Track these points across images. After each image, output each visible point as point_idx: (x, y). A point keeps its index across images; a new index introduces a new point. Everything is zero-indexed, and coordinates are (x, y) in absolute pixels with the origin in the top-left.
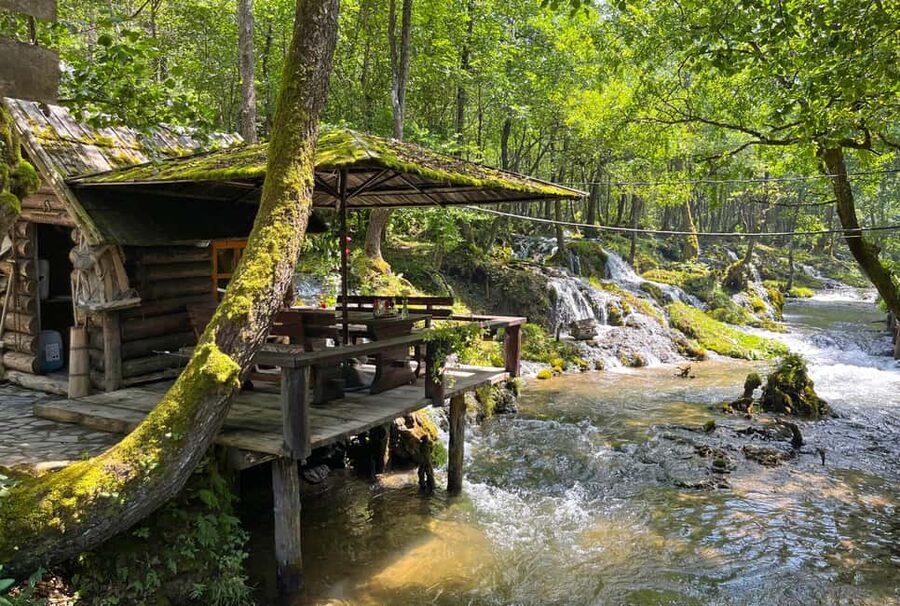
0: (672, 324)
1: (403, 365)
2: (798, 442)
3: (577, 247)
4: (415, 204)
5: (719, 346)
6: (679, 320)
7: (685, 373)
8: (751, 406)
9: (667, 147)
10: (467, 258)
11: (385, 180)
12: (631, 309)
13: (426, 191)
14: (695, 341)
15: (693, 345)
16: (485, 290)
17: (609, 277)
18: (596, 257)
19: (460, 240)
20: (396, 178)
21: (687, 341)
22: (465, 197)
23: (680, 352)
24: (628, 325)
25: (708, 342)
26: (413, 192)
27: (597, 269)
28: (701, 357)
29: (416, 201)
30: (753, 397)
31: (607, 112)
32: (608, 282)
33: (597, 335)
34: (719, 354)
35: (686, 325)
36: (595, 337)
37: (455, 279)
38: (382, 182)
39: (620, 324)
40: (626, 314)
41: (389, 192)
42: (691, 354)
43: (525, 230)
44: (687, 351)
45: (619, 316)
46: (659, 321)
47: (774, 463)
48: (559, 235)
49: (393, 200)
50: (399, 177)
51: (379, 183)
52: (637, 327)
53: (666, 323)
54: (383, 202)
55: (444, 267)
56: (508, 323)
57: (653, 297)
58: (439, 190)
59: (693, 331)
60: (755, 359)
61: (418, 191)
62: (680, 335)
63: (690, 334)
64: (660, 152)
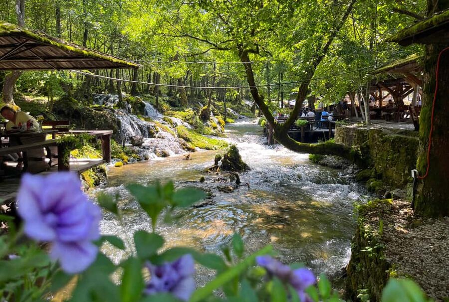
0: (179, 136)
1: (42, 160)
2: (238, 182)
3: (129, 100)
4: (39, 68)
5: (201, 145)
6: (182, 134)
7: (187, 158)
8: (218, 169)
9: (173, 49)
10: (68, 105)
11: (19, 53)
12: (159, 130)
13: (47, 61)
14: (190, 143)
15: (189, 145)
16: (80, 122)
17: (147, 114)
18: (139, 104)
19: (63, 93)
20: (27, 51)
21: (186, 143)
22: (73, 65)
23: (184, 149)
24: (158, 137)
25: (195, 143)
26: (39, 61)
27: (140, 111)
28: (193, 151)
29: (40, 66)
30: (218, 165)
31: (144, 29)
32: (147, 117)
33: (144, 143)
34: (201, 148)
35: (185, 136)
36: (143, 144)
37: (61, 116)
38: (17, 53)
39: (155, 137)
40: (157, 132)
41: (22, 61)
42: (189, 149)
43: (99, 91)
44: (187, 148)
45: (154, 133)
46: (173, 135)
47: (231, 191)
48: (119, 93)
49: (25, 66)
50: (28, 50)
51: (14, 54)
52: (163, 138)
53: (176, 136)
54: (18, 67)
55: (54, 110)
56: (103, 133)
57: (169, 124)
58: (55, 60)
59: (188, 139)
60: (216, 149)
61: (42, 60)
62: (183, 141)
63: (187, 140)
64: (170, 51)
